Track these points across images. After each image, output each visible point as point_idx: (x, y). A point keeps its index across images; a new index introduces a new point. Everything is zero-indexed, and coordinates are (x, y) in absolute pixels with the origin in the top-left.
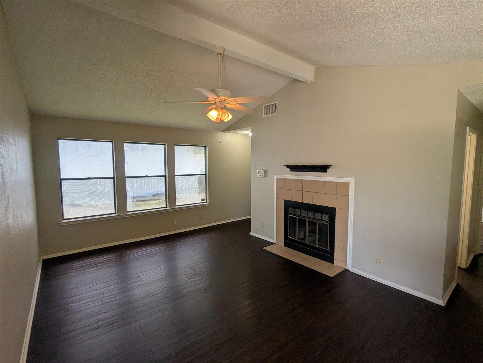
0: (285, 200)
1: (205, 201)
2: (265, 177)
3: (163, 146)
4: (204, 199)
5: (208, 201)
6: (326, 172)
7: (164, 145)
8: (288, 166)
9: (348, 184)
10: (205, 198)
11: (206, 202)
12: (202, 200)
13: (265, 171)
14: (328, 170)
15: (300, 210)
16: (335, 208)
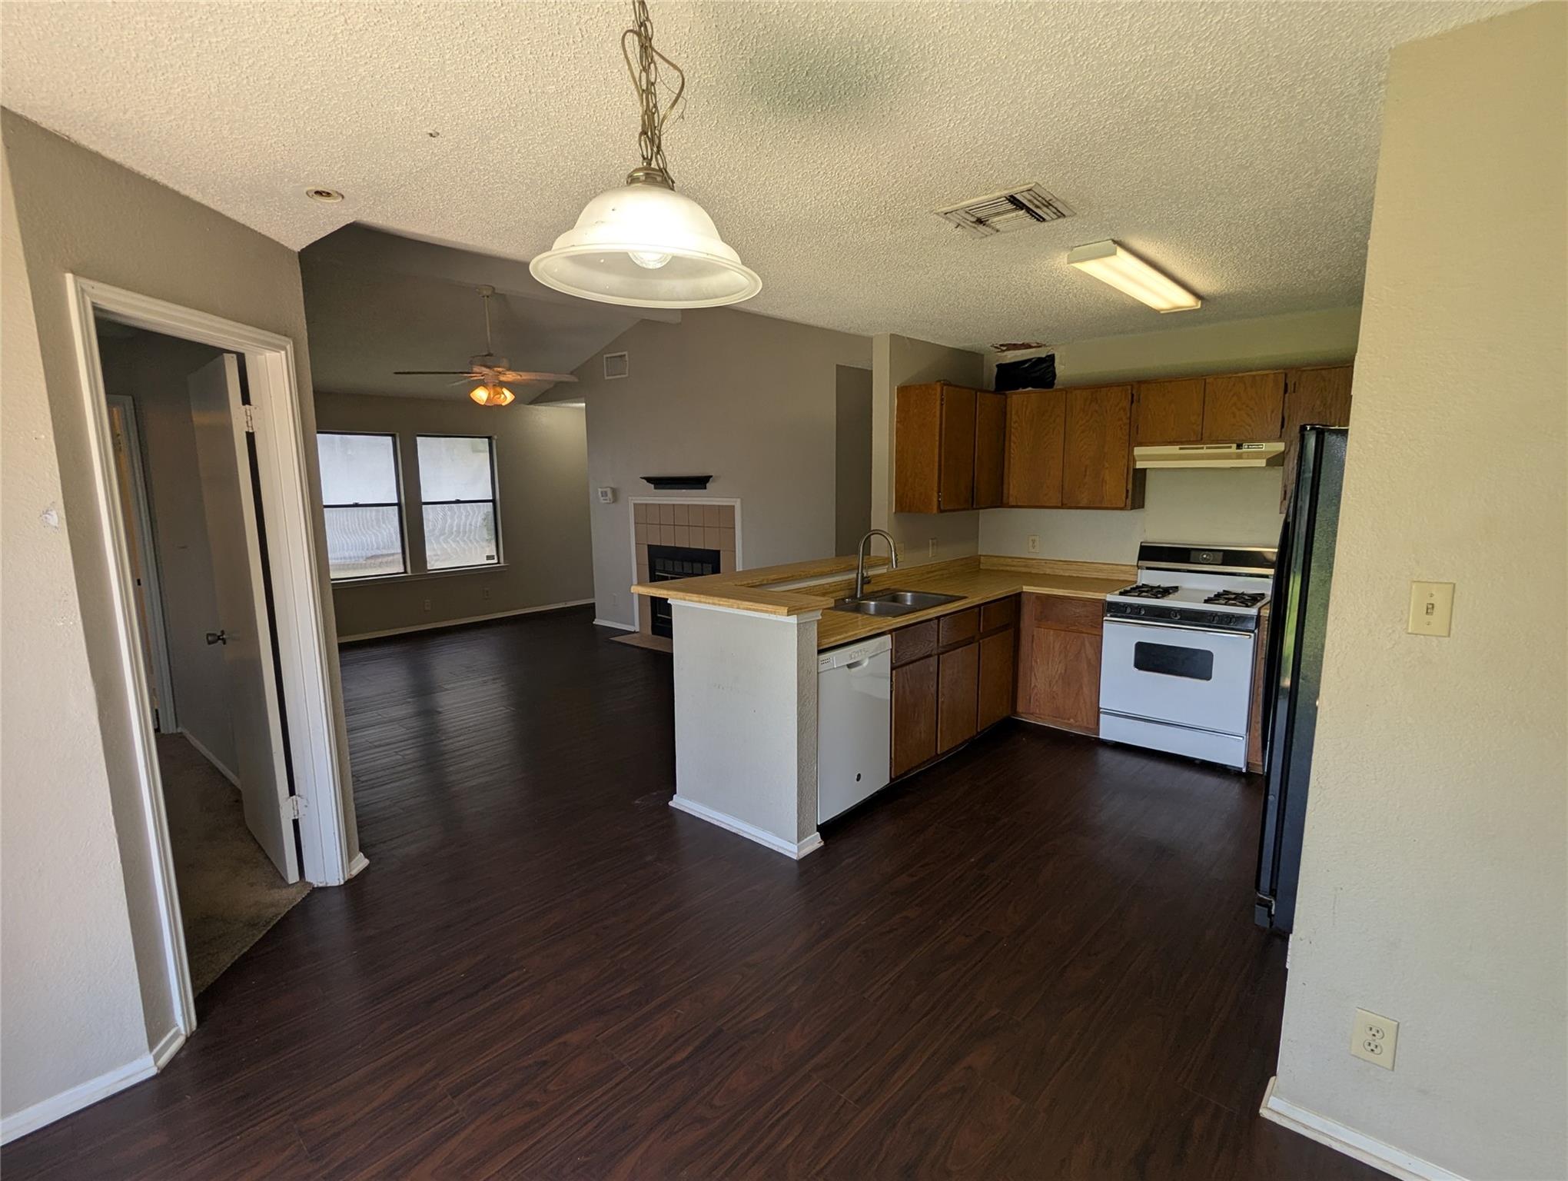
0: (649, 546)
1: (495, 561)
2: (613, 502)
3: (390, 438)
4: (493, 556)
5: (502, 560)
6: (705, 488)
7: (393, 436)
8: (649, 480)
9: (733, 507)
10: (495, 553)
11: (499, 563)
12: (489, 558)
13: (613, 491)
14: (708, 485)
15: (671, 562)
16: (718, 552)
